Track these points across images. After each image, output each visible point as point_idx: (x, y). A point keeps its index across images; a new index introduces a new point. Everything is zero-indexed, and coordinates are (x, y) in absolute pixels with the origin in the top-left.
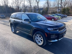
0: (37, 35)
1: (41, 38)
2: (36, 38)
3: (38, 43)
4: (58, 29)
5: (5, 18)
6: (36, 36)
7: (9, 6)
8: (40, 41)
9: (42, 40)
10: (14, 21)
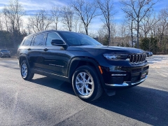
0: (81, 74)
1: (90, 81)
2: (76, 83)
3: (82, 93)
4: (128, 57)
5: (9, 57)
6: (77, 78)
7: (21, 30)
8: (87, 87)
9: (92, 83)
10: (29, 49)
